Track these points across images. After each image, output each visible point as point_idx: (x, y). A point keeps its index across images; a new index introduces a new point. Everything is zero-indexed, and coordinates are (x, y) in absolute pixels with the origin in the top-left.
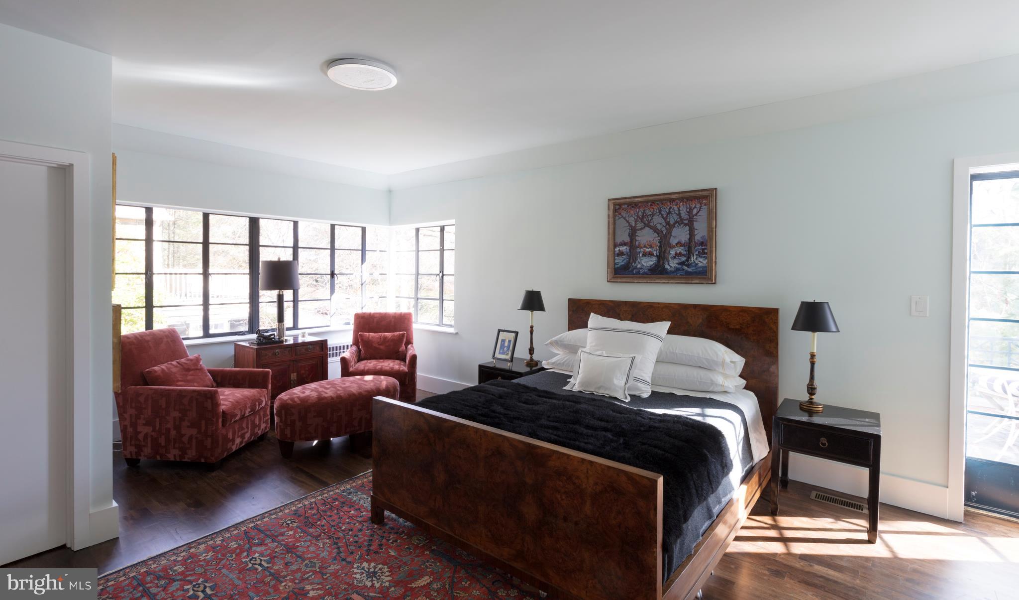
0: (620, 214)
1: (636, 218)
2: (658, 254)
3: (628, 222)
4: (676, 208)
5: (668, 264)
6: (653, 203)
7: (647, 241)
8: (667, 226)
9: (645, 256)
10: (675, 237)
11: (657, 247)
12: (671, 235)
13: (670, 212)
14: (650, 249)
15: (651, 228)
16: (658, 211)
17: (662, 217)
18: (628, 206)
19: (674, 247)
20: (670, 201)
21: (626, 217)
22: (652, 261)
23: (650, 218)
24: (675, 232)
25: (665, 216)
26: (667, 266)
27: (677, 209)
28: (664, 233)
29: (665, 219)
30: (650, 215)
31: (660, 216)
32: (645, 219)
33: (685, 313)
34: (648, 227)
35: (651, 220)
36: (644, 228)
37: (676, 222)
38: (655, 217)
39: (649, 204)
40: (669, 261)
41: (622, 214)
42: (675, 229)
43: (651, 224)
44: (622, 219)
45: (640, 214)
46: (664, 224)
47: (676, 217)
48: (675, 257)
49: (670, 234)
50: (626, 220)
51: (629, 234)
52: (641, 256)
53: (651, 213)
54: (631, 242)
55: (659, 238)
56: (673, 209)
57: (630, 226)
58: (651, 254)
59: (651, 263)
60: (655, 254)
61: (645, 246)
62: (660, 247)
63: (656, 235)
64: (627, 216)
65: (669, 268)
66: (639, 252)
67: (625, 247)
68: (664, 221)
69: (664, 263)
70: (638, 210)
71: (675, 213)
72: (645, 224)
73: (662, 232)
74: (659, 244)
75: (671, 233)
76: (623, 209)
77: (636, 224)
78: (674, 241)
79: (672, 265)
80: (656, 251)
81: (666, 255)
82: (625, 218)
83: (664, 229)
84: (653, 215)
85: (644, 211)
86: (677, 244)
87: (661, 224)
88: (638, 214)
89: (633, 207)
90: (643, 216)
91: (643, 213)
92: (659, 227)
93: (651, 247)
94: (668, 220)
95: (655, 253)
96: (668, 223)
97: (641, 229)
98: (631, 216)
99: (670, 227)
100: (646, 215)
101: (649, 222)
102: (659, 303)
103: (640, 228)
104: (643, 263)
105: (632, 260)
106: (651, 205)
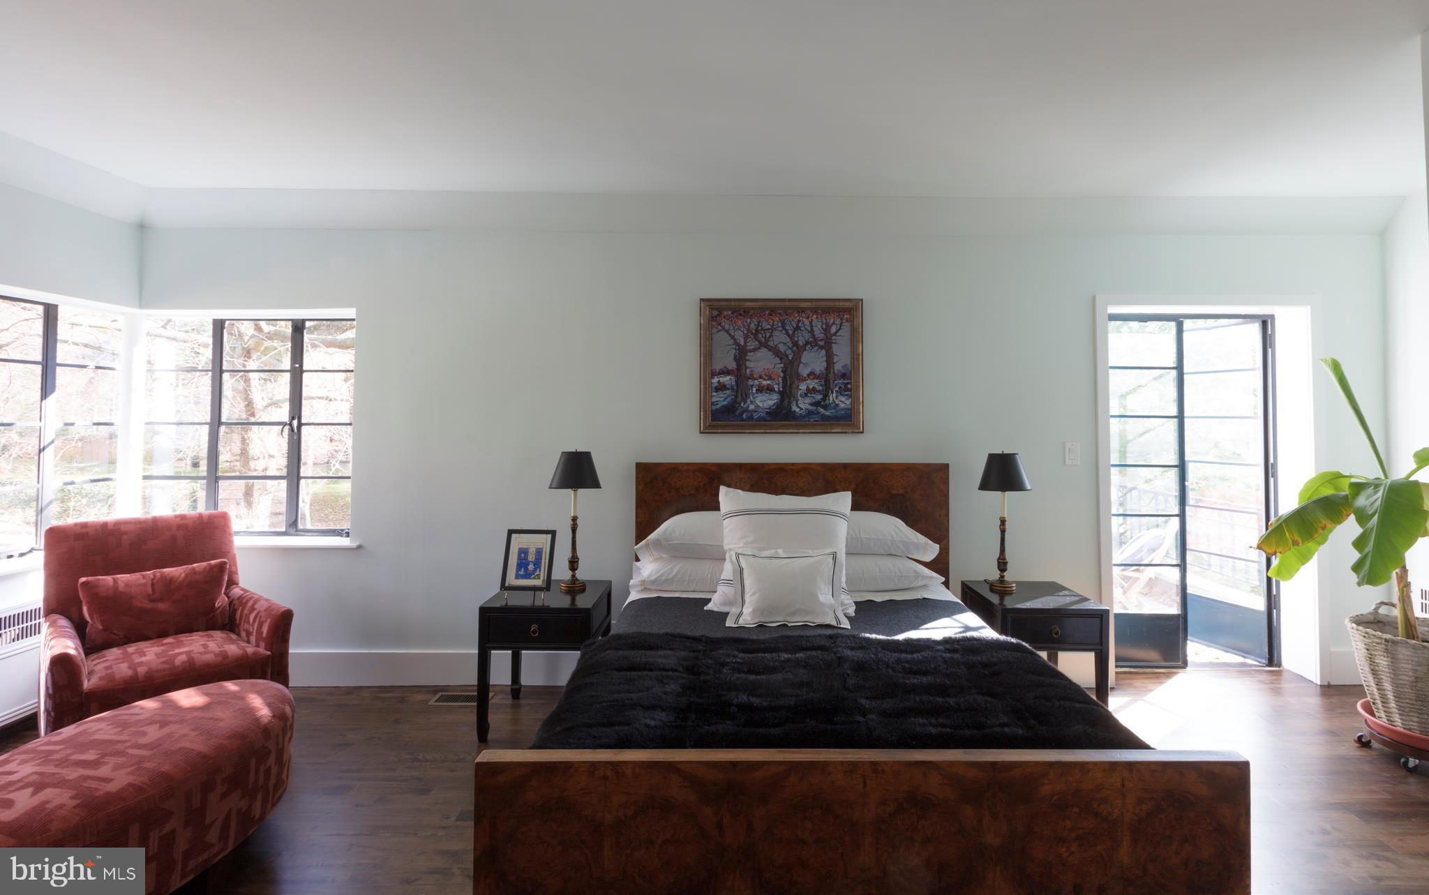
0: (720, 324)
1: (746, 332)
2: (781, 389)
3: (732, 337)
4: (807, 322)
5: (797, 405)
6: (773, 311)
7: (764, 369)
8: (795, 348)
9: (761, 392)
10: (805, 364)
11: (780, 379)
12: (800, 362)
13: (798, 328)
14: (768, 382)
15: (770, 350)
16: (780, 324)
17: (787, 334)
18: (733, 313)
19: (804, 380)
20: (799, 312)
21: (729, 330)
22: (771, 399)
23: (768, 335)
24: (807, 356)
25: (791, 332)
26: (794, 408)
27: (808, 324)
28: (790, 358)
29: (791, 337)
30: (769, 329)
31: (784, 331)
32: (760, 336)
33: (832, 476)
34: (766, 347)
35: (769, 337)
36: (759, 348)
37: (807, 343)
38: (775, 333)
39: (767, 312)
40: (797, 401)
41: (723, 324)
42: (805, 353)
43: (771, 344)
44: (723, 333)
45: (753, 326)
46: (791, 345)
47: (807, 336)
48: (806, 395)
49: (798, 360)
50: (730, 335)
51: (735, 357)
52: (754, 391)
53: (769, 327)
54: (739, 368)
55: (782, 365)
56: (803, 323)
57: (737, 343)
58: (770, 389)
59: (771, 403)
60: (776, 389)
61: (761, 377)
62: (784, 379)
63: (778, 360)
64: (732, 328)
65: (797, 410)
66: (752, 386)
67: (728, 378)
68: (789, 340)
69: (790, 403)
70: (749, 320)
71: (806, 329)
72: (760, 342)
73: (787, 356)
74: (782, 375)
75: (800, 358)
76: (724, 317)
77: (745, 342)
78: (804, 371)
79: (802, 406)
80: (779, 384)
81: (794, 391)
82: (727, 332)
83: (789, 352)
84: (773, 329)
85: (759, 322)
86: (808, 375)
87: (785, 344)
88: (749, 326)
89: (740, 315)
90: (757, 330)
91: (758, 325)
92: (782, 348)
93: (770, 378)
94: (796, 339)
95: (776, 387)
96: (795, 344)
97: (754, 350)
98: (739, 329)
99: (799, 349)
100: (762, 329)
101: (767, 340)
102: (793, 464)
103: (752, 348)
104: (759, 404)
105: (740, 398)
106: (770, 314)
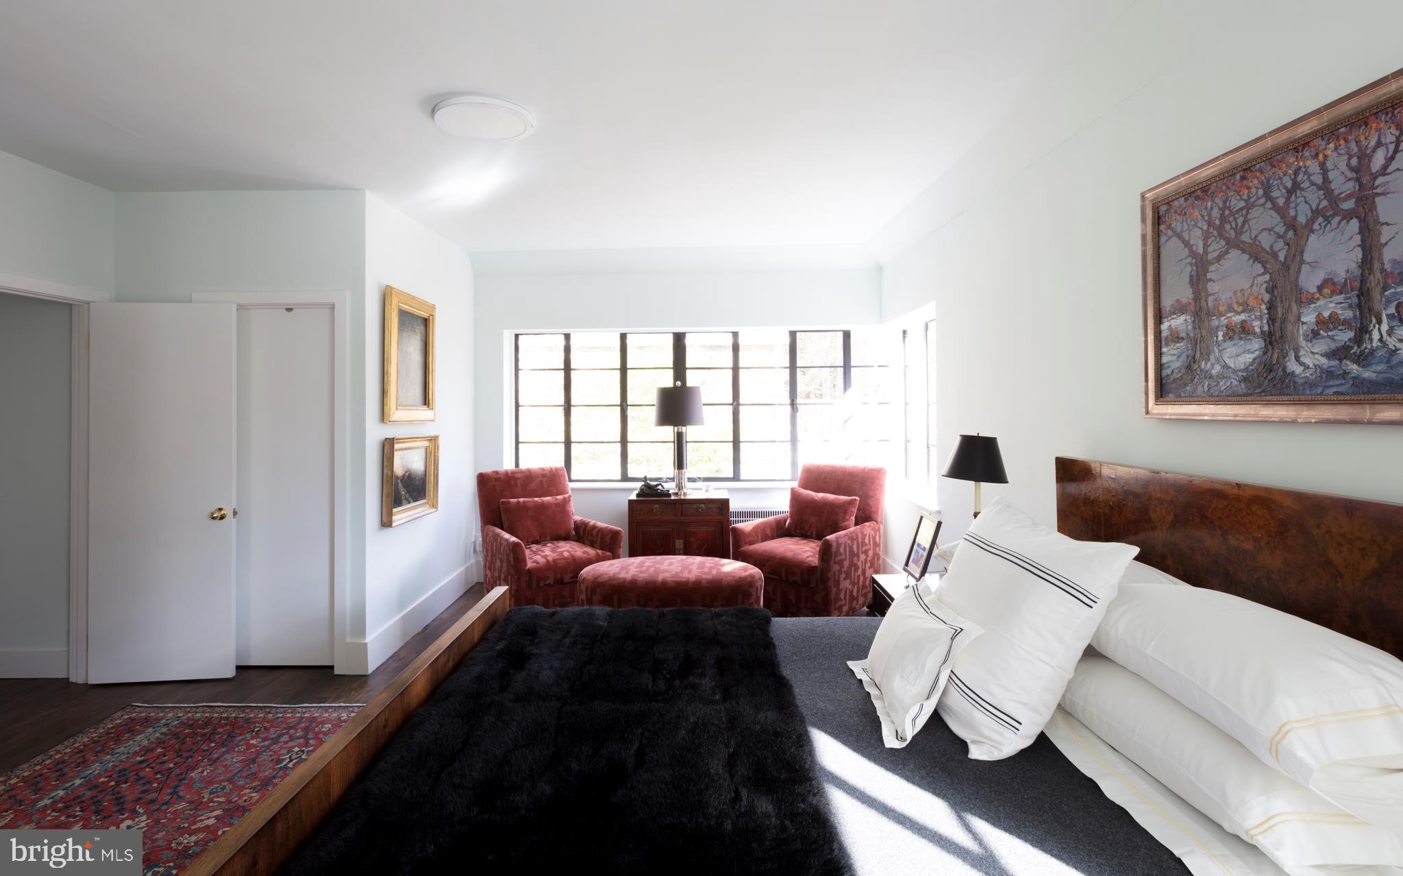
0: (1169, 227)
1: (1205, 228)
2: (1266, 328)
3: (1187, 244)
4: (1314, 167)
5: (1297, 358)
6: (1247, 168)
7: (1235, 292)
8: (1291, 234)
9: (1231, 338)
10: (1314, 265)
11: (1263, 307)
12: (1302, 262)
13: (1296, 186)
14: (1243, 317)
15: (1244, 251)
16: (1261, 192)
17: (1276, 208)
18: (1186, 200)
19: (1312, 300)
20: (1296, 150)
21: (1182, 232)
22: (1249, 351)
23: (1240, 221)
24: (1315, 246)
25: (1281, 201)
26: (1293, 366)
27: (1318, 170)
28: (1282, 256)
29: (1281, 211)
30: (1241, 209)
31: (1269, 205)
32: (1227, 227)
33: (1319, 527)
34: (1238, 247)
35: (1244, 222)
36: (1227, 252)
37: (1316, 213)
38: (1255, 213)
39: (1238, 177)
40: (1297, 350)
41: (1173, 225)
42: (1312, 237)
43: (1245, 238)
44: (1174, 239)
45: (1216, 213)
46: (1281, 229)
47: (1314, 197)
48: (1315, 334)
49: (1298, 258)
50: (1183, 240)
51: (1191, 276)
52: (1220, 338)
53: (1242, 204)
54: (1197, 299)
55: (1267, 277)
56: (1306, 172)
57: (1193, 254)
58: (1244, 330)
59: (1249, 358)
60: (1257, 330)
61: (1230, 309)
62: (1271, 307)
63: (1259, 268)
64: (1186, 227)
65: (1298, 370)
66: (1218, 327)
67: (1183, 318)
68: (1277, 218)
69: (1284, 356)
70: (1209, 204)
71: (1313, 184)
72: (1228, 241)
73: (1275, 255)
74: (1267, 297)
75: (1302, 252)
76: (1176, 212)
77: (1206, 246)
78: (1310, 280)
79: (1307, 360)
80: (1261, 318)
81: (1290, 327)
82: (1180, 236)
83: (1280, 244)
84: (1249, 207)
85: (1225, 202)
86: (1320, 288)
87: (1270, 230)
88: (1209, 215)
89: (1197, 198)
90: (1223, 219)
91: (1222, 210)
92: (1266, 241)
93: (1246, 308)
94: (1292, 213)
95: (1256, 324)
96: (1291, 225)
97: (1219, 259)
98: (1196, 226)
99: (1296, 233)
100: (1232, 214)
101: (1239, 233)
102: (1238, 485)
103: (1215, 255)
104: (1227, 361)
105: (1198, 354)
106: (1243, 178)
